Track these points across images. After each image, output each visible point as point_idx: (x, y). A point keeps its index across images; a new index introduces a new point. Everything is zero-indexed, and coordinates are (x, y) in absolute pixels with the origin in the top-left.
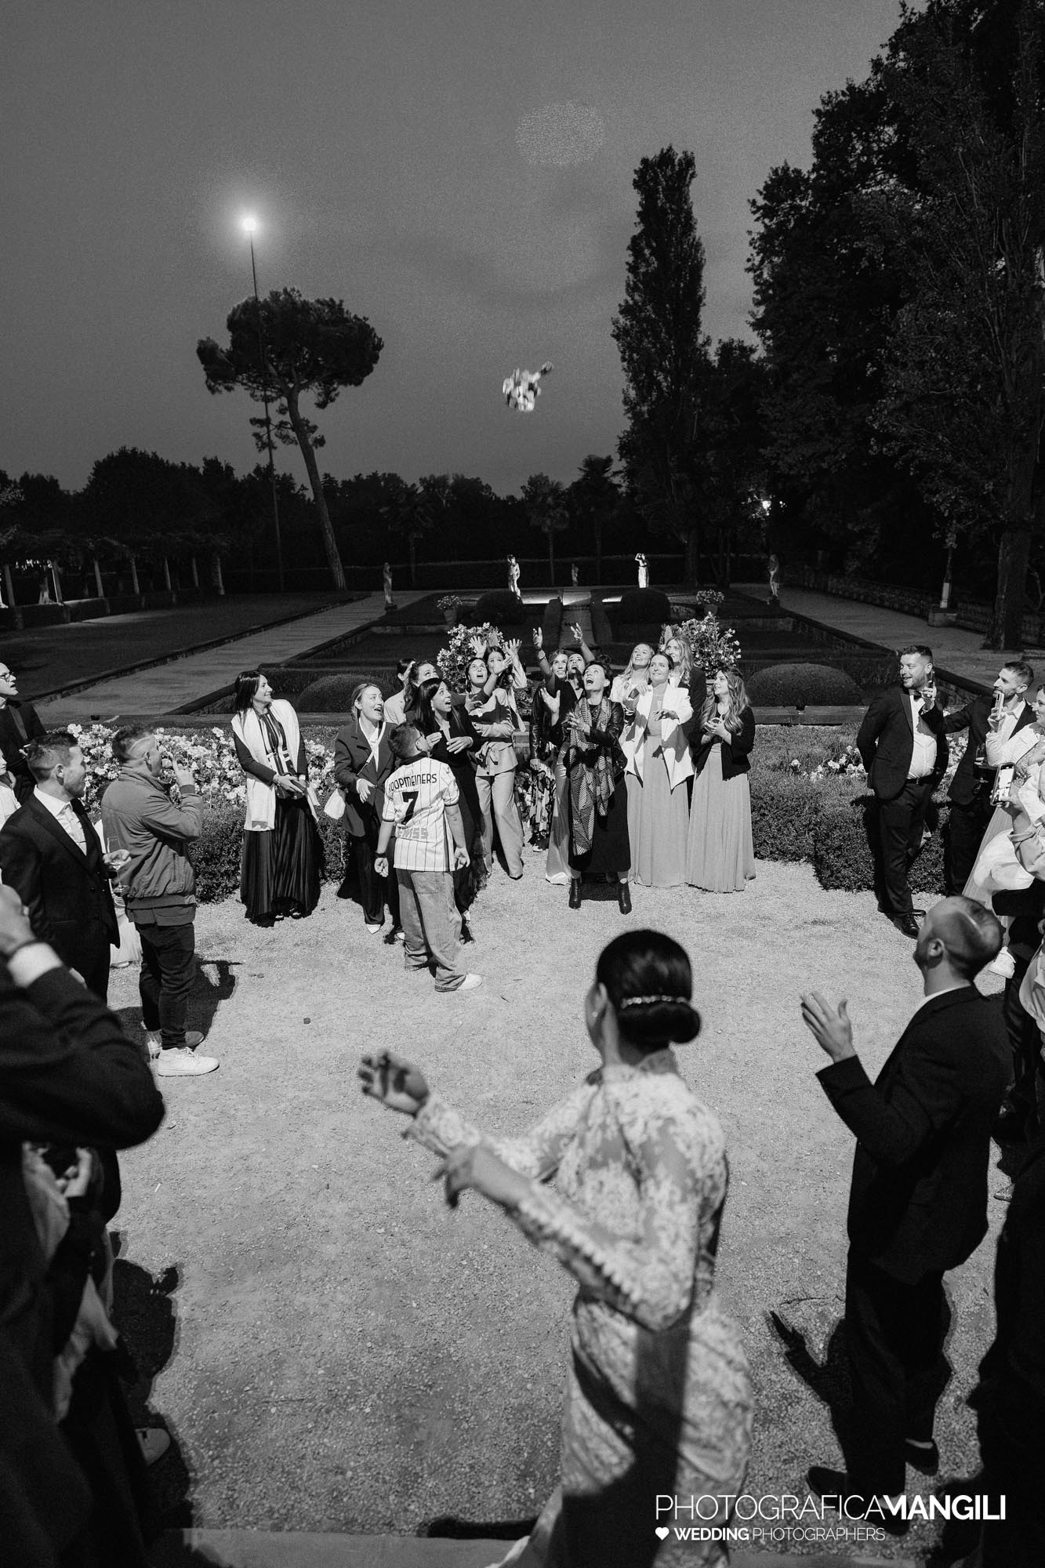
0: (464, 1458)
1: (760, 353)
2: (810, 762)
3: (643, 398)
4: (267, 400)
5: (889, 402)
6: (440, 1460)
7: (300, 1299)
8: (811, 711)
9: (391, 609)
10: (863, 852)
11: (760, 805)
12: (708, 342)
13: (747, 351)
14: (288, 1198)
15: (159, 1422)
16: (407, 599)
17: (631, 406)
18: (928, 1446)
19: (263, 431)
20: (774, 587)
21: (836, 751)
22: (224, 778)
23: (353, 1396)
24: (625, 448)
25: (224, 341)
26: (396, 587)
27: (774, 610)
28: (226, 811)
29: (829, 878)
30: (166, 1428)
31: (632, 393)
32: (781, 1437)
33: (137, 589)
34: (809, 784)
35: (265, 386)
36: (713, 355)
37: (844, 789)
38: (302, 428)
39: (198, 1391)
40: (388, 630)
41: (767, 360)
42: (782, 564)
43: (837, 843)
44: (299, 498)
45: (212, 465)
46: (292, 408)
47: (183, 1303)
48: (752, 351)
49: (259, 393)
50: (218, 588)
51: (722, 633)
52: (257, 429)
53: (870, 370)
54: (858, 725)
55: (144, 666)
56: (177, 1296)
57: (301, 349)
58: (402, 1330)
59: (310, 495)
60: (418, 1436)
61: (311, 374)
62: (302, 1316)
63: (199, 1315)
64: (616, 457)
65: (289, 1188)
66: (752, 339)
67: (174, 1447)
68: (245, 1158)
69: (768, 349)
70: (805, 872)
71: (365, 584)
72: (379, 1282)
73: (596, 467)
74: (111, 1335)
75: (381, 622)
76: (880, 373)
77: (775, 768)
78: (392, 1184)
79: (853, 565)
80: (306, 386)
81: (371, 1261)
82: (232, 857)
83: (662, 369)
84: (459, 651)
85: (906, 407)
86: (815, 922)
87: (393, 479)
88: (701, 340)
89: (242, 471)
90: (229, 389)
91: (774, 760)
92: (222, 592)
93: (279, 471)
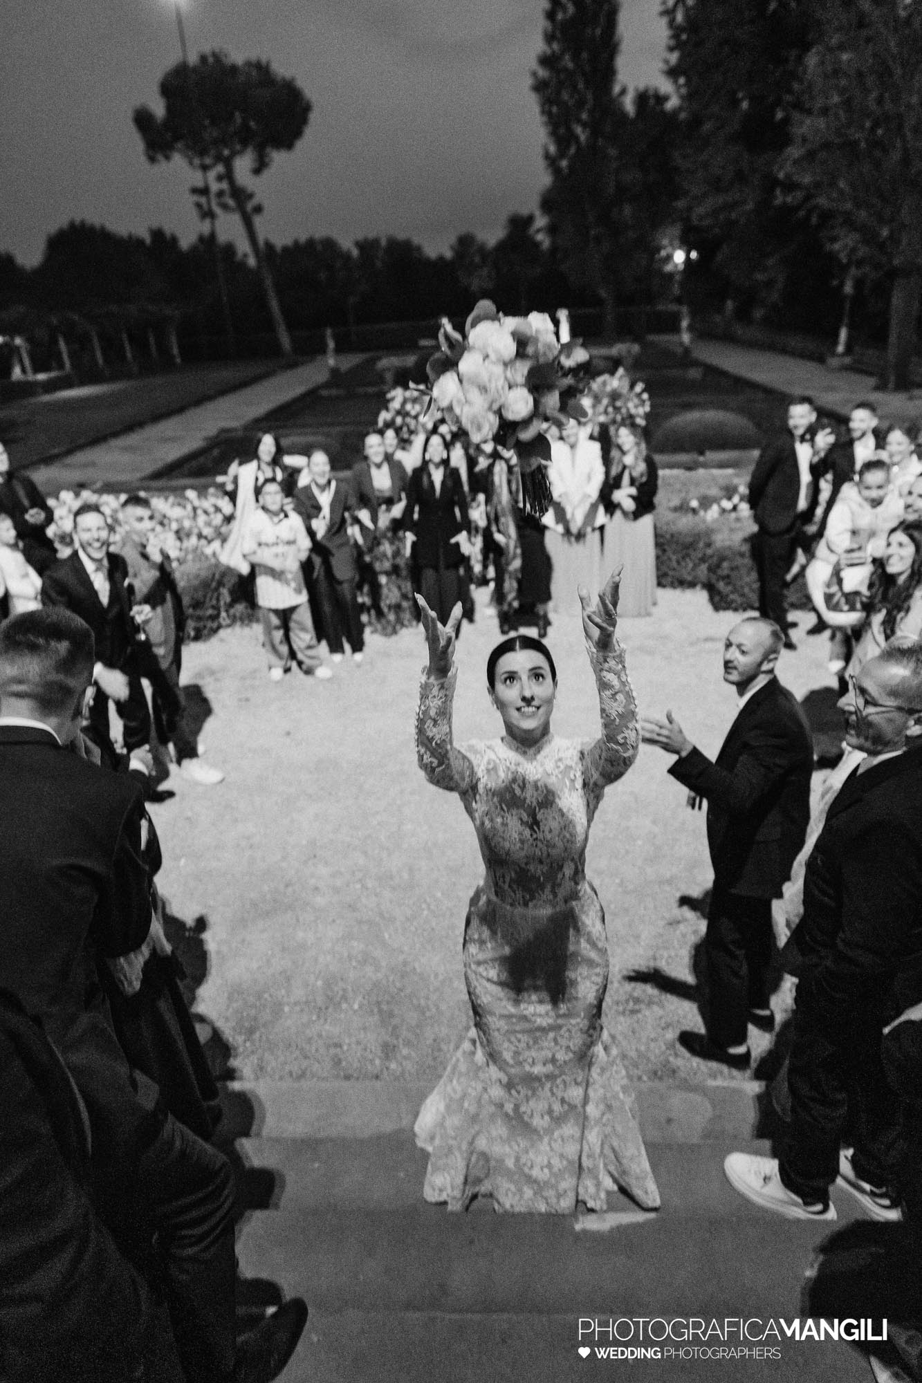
0: (429, 1034)
1: (673, 103)
2: (706, 502)
3: (562, 153)
4: (205, 168)
5: (794, 152)
6: (411, 1036)
7: (300, 934)
8: (711, 456)
9: (335, 372)
10: (749, 580)
11: (662, 542)
12: (623, 91)
13: (661, 99)
14: (284, 865)
15: (202, 1019)
16: (349, 362)
17: (552, 161)
18: (766, 1013)
19: (203, 200)
20: (686, 338)
21: (729, 492)
22: (200, 536)
23: (344, 998)
24: (548, 204)
25: (158, 108)
26: (339, 350)
27: (686, 359)
28: (206, 564)
29: (720, 602)
30: (208, 1024)
31: (552, 149)
32: (661, 1012)
33: (101, 361)
34: (704, 521)
35: (202, 153)
36: (629, 104)
37: (734, 525)
38: (240, 196)
39: (230, 998)
40: (334, 392)
41: (680, 109)
42: (693, 314)
43: (726, 572)
44: (242, 265)
45: (158, 234)
46: (229, 176)
47: (211, 939)
48: (666, 98)
49: (197, 161)
50: (173, 357)
51: (632, 386)
52: (195, 198)
53: (779, 115)
54: (752, 468)
55: (115, 435)
56: (207, 936)
57: (232, 114)
58: (378, 953)
59: (252, 262)
60: (396, 1021)
61: (245, 138)
62: (303, 946)
63: (225, 949)
64: (537, 213)
65: (284, 858)
66: (665, 86)
67: (216, 1035)
68: (248, 838)
69: (682, 97)
70: (699, 597)
71: (310, 349)
72: (360, 922)
73: (519, 224)
74: (168, 948)
75: (326, 385)
76: (786, 121)
77: (676, 509)
78: (365, 853)
79: (758, 314)
80: (241, 152)
81: (352, 907)
82: (214, 602)
83: (579, 121)
84: (398, 413)
85: (811, 156)
86: (707, 639)
87: (329, 244)
88: (617, 89)
89: (186, 241)
90: (168, 158)
91: (676, 502)
92: (178, 360)
93: (222, 238)
